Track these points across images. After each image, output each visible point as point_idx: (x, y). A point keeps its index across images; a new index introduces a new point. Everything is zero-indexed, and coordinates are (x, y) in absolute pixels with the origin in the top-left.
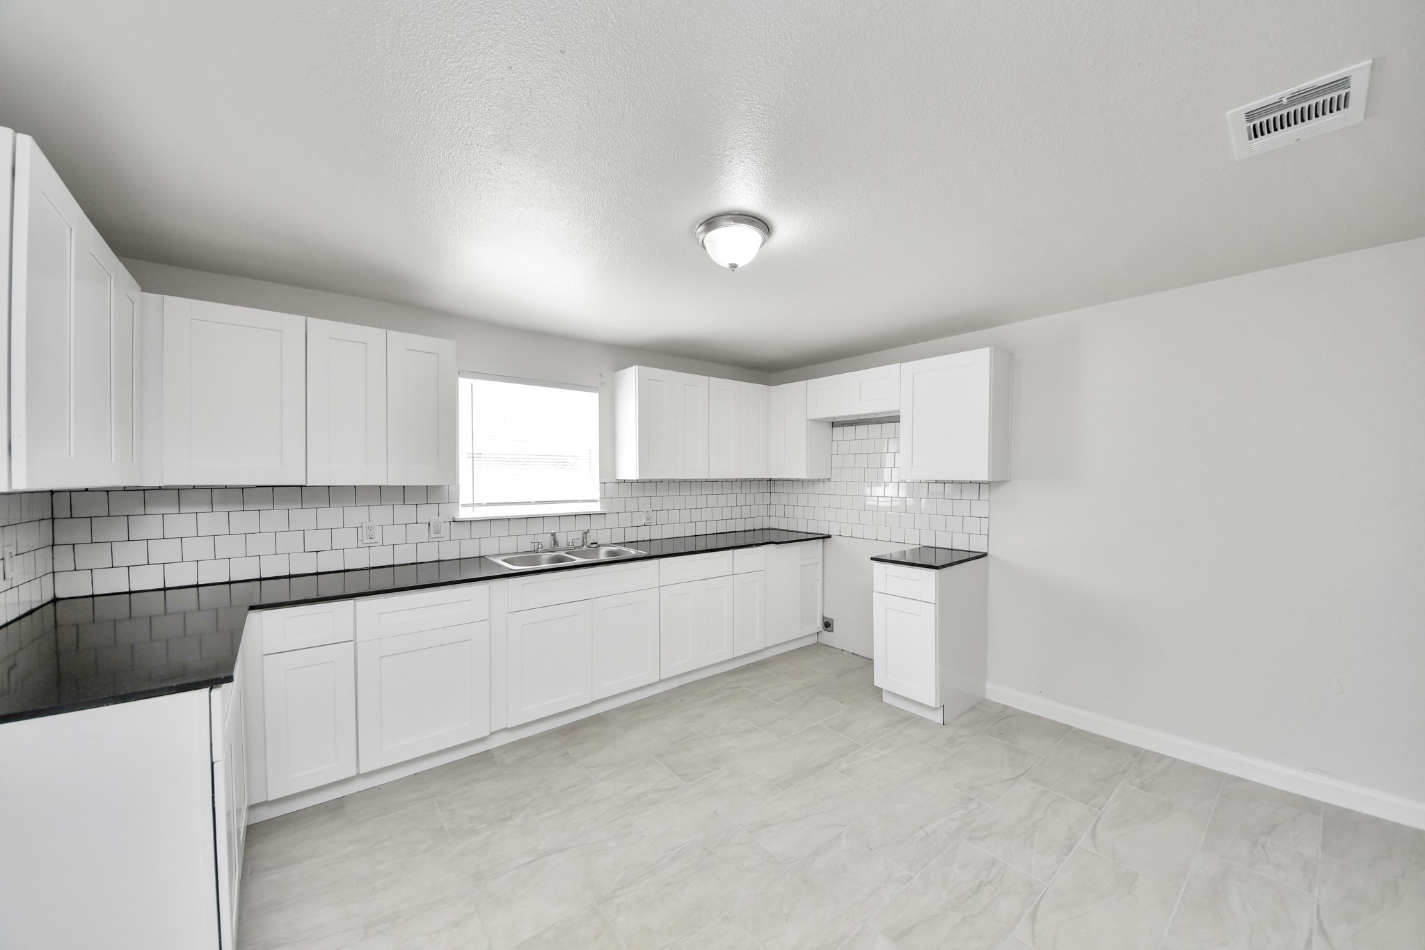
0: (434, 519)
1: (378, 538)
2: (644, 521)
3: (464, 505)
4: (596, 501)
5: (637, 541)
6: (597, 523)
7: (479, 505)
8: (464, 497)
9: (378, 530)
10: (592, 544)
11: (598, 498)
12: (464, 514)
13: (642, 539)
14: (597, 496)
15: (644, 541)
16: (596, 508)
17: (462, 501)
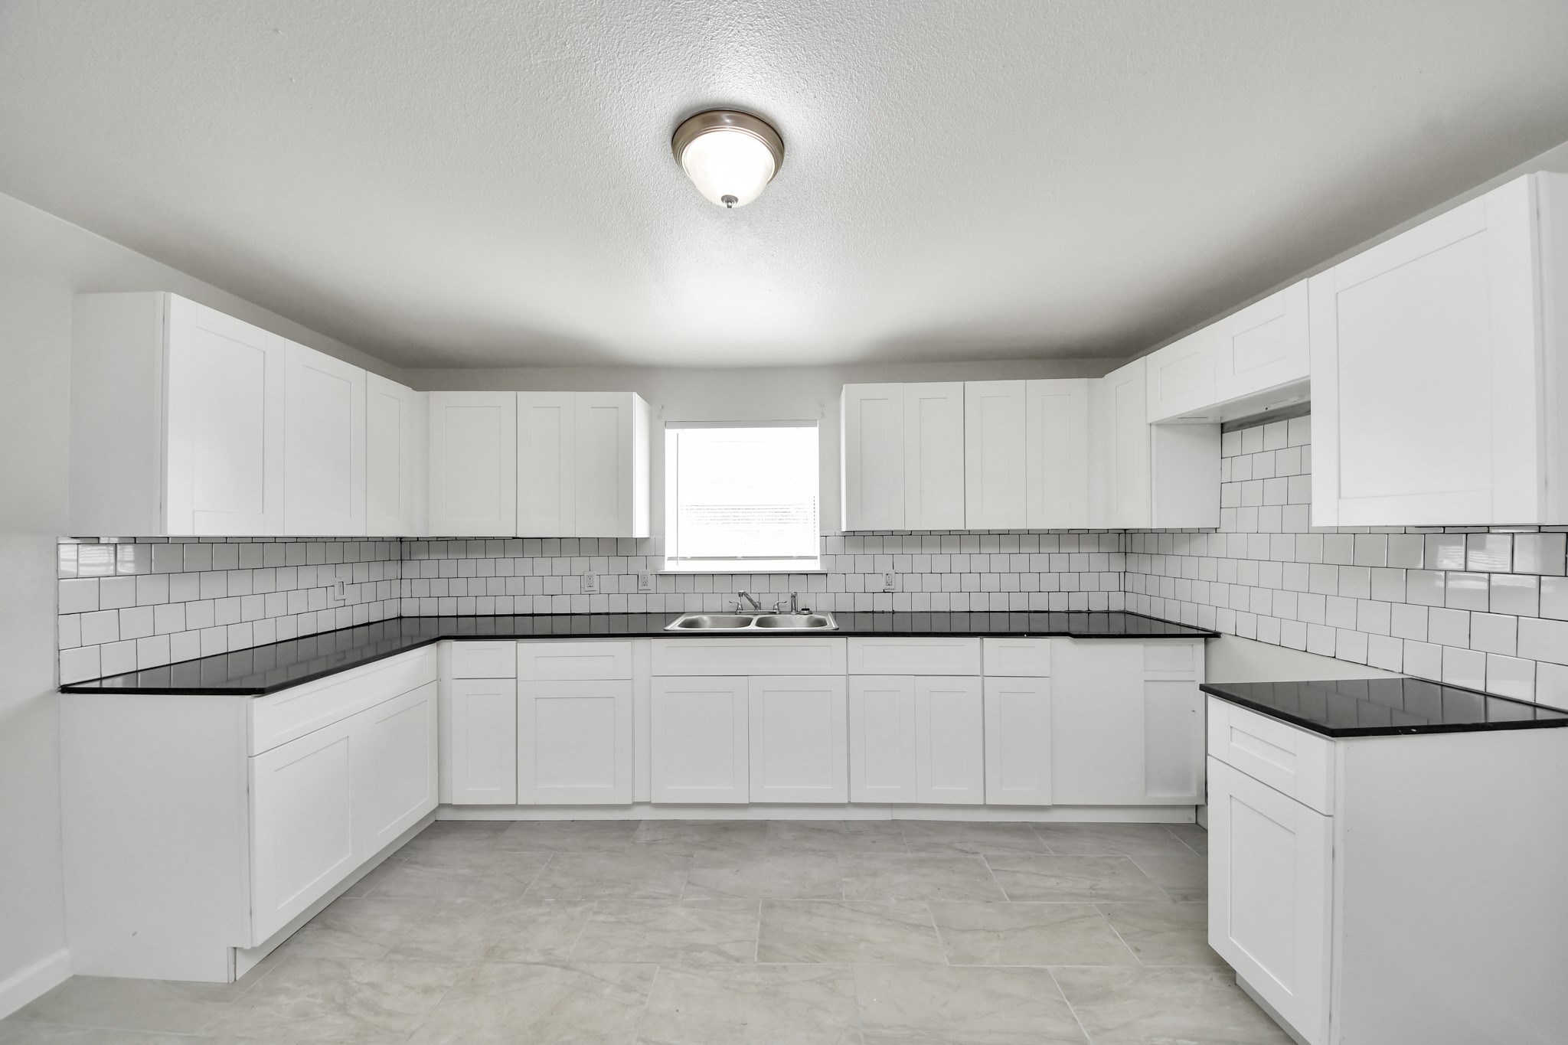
0: (642, 571)
1: (596, 587)
2: (882, 586)
3: (670, 559)
4: (815, 558)
5: (873, 612)
6: (817, 584)
7: (684, 558)
8: (670, 551)
9: (596, 578)
10: (803, 610)
11: (818, 554)
12: (669, 567)
13: (881, 610)
14: (816, 551)
15: (883, 612)
16: (815, 566)
17: (667, 555)
